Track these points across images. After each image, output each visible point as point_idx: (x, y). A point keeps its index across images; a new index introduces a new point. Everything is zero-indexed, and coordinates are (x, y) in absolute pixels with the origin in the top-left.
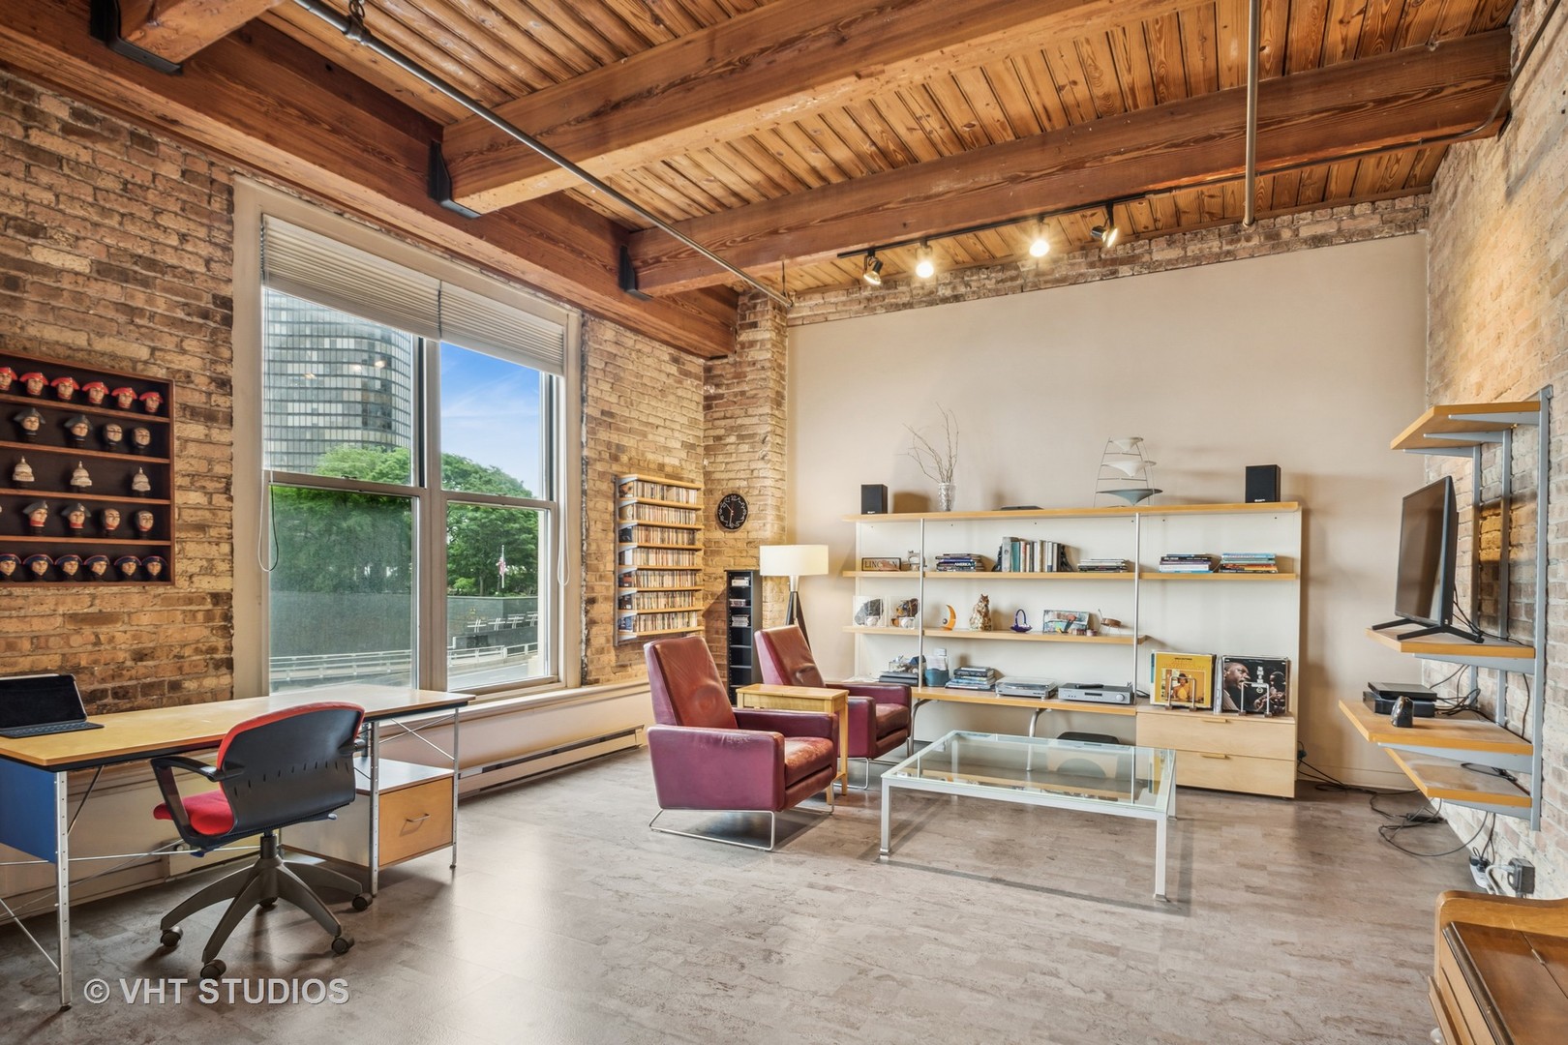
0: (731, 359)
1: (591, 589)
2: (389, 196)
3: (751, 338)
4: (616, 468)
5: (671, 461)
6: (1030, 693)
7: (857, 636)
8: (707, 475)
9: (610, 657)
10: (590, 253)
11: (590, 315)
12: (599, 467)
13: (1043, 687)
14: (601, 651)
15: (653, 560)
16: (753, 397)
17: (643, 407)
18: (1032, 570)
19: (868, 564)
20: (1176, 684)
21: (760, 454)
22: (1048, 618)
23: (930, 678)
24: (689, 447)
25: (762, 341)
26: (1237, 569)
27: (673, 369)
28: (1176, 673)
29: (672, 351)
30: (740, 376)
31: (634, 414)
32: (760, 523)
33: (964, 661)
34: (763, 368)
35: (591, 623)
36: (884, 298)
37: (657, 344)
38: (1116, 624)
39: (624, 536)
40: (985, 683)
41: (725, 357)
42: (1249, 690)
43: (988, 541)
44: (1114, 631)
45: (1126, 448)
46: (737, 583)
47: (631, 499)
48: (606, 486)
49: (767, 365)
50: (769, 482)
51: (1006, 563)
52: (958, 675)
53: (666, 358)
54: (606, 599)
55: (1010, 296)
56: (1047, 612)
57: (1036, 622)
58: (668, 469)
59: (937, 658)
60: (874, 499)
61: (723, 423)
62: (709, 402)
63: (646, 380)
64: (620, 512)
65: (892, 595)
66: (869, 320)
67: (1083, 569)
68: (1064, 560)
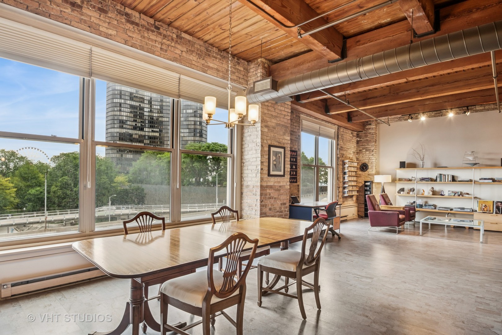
0: (364, 132)
1: (339, 185)
3: (369, 127)
4: (343, 159)
5: (351, 156)
6: (446, 209)
7: (397, 196)
8: (357, 159)
9: (341, 200)
11: (339, 127)
12: (340, 159)
13: (449, 208)
14: (340, 198)
15: (350, 179)
16: (370, 141)
17: (347, 145)
18: (445, 181)
19: (400, 180)
20: (484, 207)
21: (372, 154)
22: (449, 193)
23: (418, 206)
24: (354, 152)
25: (372, 128)
26: (499, 181)
27: (351, 135)
28: (484, 205)
29: (351, 131)
30: (366, 136)
31: (346, 147)
32: (371, 170)
33: (426, 202)
34: (372, 134)
35: (339, 192)
37: (349, 130)
38: (468, 194)
39: (345, 173)
40: (433, 207)
41: (362, 131)
44: (467, 196)
45: (470, 154)
46: (366, 184)
47: (347, 166)
48: (341, 163)
49: (374, 133)
50: (374, 161)
51: (438, 179)
52: (425, 205)
53: (350, 133)
54: (341, 187)
55: (438, 117)
56: (449, 191)
57: (446, 194)
58: (351, 158)
59: (419, 202)
60: (403, 165)
61: (362, 147)
62: (358, 142)
63: (347, 139)
64: (344, 168)
65: (407, 187)
66: (400, 123)
67: (459, 181)
68: (454, 179)
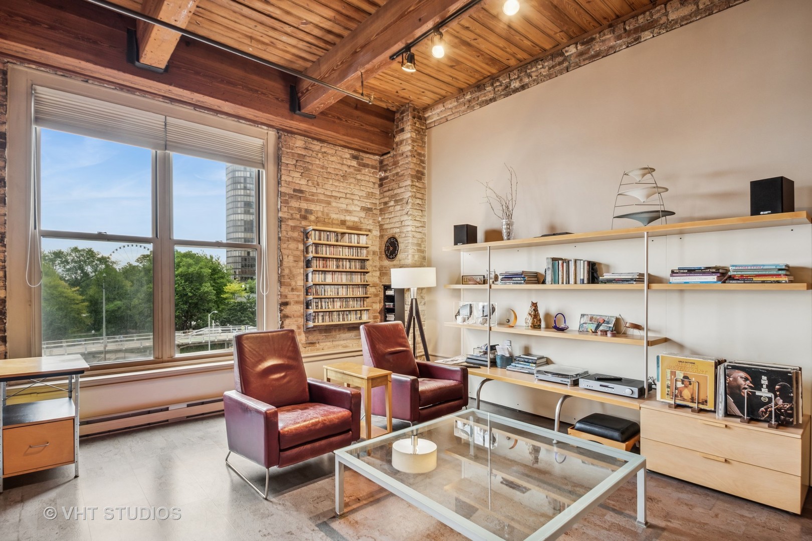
0: (392, 154)
1: (285, 296)
2: (96, 64)
3: (401, 139)
4: (304, 223)
5: (352, 219)
6: (558, 380)
7: (462, 329)
8: (381, 227)
9: (301, 338)
10: (264, 91)
11: (281, 131)
12: (291, 223)
13: (569, 376)
15: (330, 279)
16: (402, 175)
17: (326, 186)
18: (568, 282)
19: (465, 280)
20: (679, 385)
21: (405, 211)
22: (583, 320)
23: (498, 361)
24: (367, 210)
25: (406, 140)
26: (745, 279)
27: (354, 163)
28: (680, 375)
29: (352, 151)
30: (396, 164)
31: (320, 191)
32: (405, 254)
33: (527, 351)
34: (407, 156)
35: (284, 317)
36: (478, 98)
37: (339, 148)
38: (637, 327)
39: (308, 264)
40: (534, 368)
41: (389, 153)
42: (752, 396)
43: (538, 262)
45: (639, 178)
46: (390, 292)
47: (312, 241)
48: (296, 234)
50: (409, 229)
51: (550, 276)
52: (517, 360)
53: (348, 156)
54: (297, 302)
55: (560, 77)
56: (583, 315)
57: (574, 323)
58: (348, 224)
59: (503, 347)
61: (388, 194)
62: (381, 182)
63: (329, 170)
64: (306, 249)
67: (603, 281)
68: (594, 273)
